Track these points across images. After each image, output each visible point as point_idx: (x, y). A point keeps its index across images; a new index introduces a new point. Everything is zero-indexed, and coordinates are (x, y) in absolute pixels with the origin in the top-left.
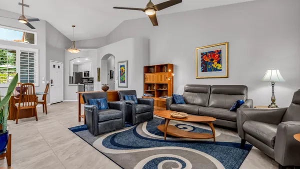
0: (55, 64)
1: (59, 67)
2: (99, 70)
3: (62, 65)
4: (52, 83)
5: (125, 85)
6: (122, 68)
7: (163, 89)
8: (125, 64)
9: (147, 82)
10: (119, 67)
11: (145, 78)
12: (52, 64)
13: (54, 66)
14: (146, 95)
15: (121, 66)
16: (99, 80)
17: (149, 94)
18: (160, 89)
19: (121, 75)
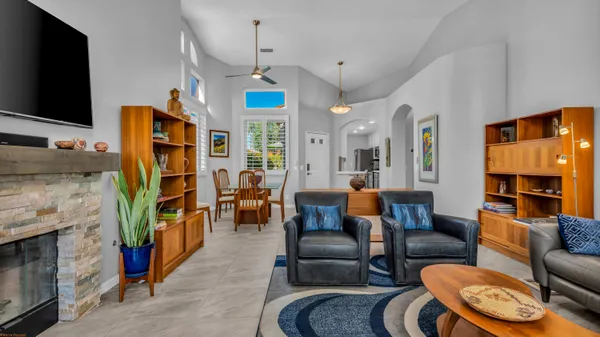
0: (314, 136)
1: (321, 141)
2: (388, 142)
3: (326, 138)
4: (308, 169)
5: (430, 175)
6: (426, 134)
7: (549, 193)
8: (431, 124)
9: (493, 170)
10: (421, 132)
11: (487, 159)
12: (308, 137)
13: (313, 141)
14: (490, 205)
15: (425, 131)
16: (388, 165)
17: (499, 206)
18: (537, 192)
19: (425, 152)
